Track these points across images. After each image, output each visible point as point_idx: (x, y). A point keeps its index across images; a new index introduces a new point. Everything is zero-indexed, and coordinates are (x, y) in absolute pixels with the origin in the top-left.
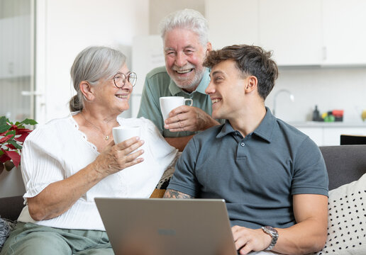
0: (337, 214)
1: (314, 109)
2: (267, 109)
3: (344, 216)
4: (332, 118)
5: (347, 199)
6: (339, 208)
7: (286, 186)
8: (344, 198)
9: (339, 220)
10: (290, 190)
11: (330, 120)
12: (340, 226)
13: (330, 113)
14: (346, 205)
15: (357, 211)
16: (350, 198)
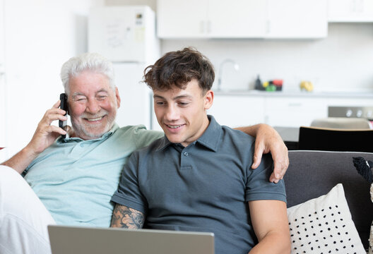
0: (306, 233)
1: (255, 78)
2: (210, 118)
3: (314, 235)
4: (274, 87)
5: (316, 216)
6: (308, 225)
7: (240, 193)
8: (313, 214)
9: (309, 239)
10: (245, 196)
11: (271, 90)
12: (311, 246)
13: (271, 83)
14: (316, 223)
15: (329, 229)
16: (320, 215)
